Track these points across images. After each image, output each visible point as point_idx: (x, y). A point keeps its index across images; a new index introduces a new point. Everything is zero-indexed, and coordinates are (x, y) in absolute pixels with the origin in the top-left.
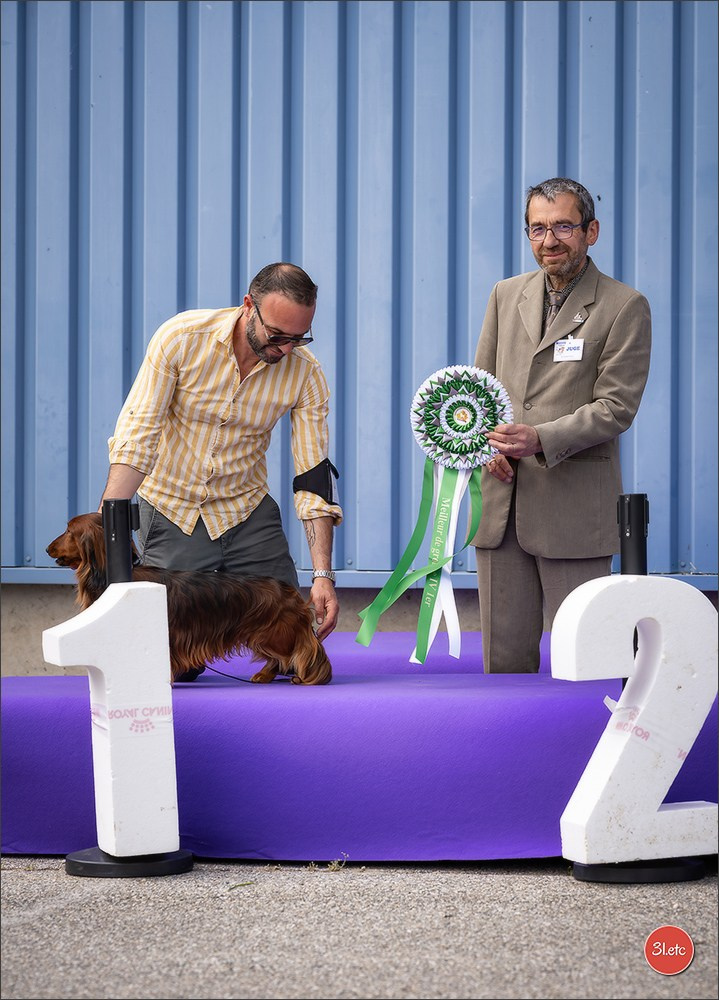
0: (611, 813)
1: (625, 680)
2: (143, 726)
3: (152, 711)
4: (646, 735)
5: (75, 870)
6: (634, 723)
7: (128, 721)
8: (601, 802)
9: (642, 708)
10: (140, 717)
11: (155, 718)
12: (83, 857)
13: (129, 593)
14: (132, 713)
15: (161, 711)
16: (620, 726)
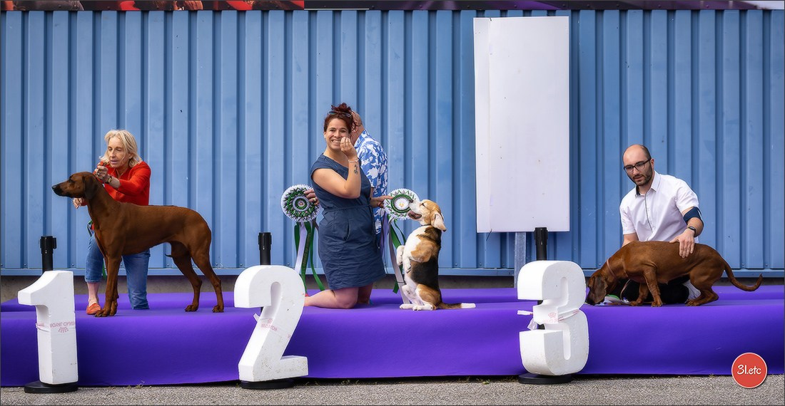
0: (262, 361)
1: (262, 308)
2: (64, 330)
3: (67, 324)
4: (276, 329)
5: (28, 390)
6: (271, 324)
7: (58, 328)
8: (259, 356)
9: (274, 318)
10: (63, 326)
11: (69, 327)
12: (33, 385)
13: (58, 275)
14: (60, 324)
15: (71, 323)
16: (263, 326)
